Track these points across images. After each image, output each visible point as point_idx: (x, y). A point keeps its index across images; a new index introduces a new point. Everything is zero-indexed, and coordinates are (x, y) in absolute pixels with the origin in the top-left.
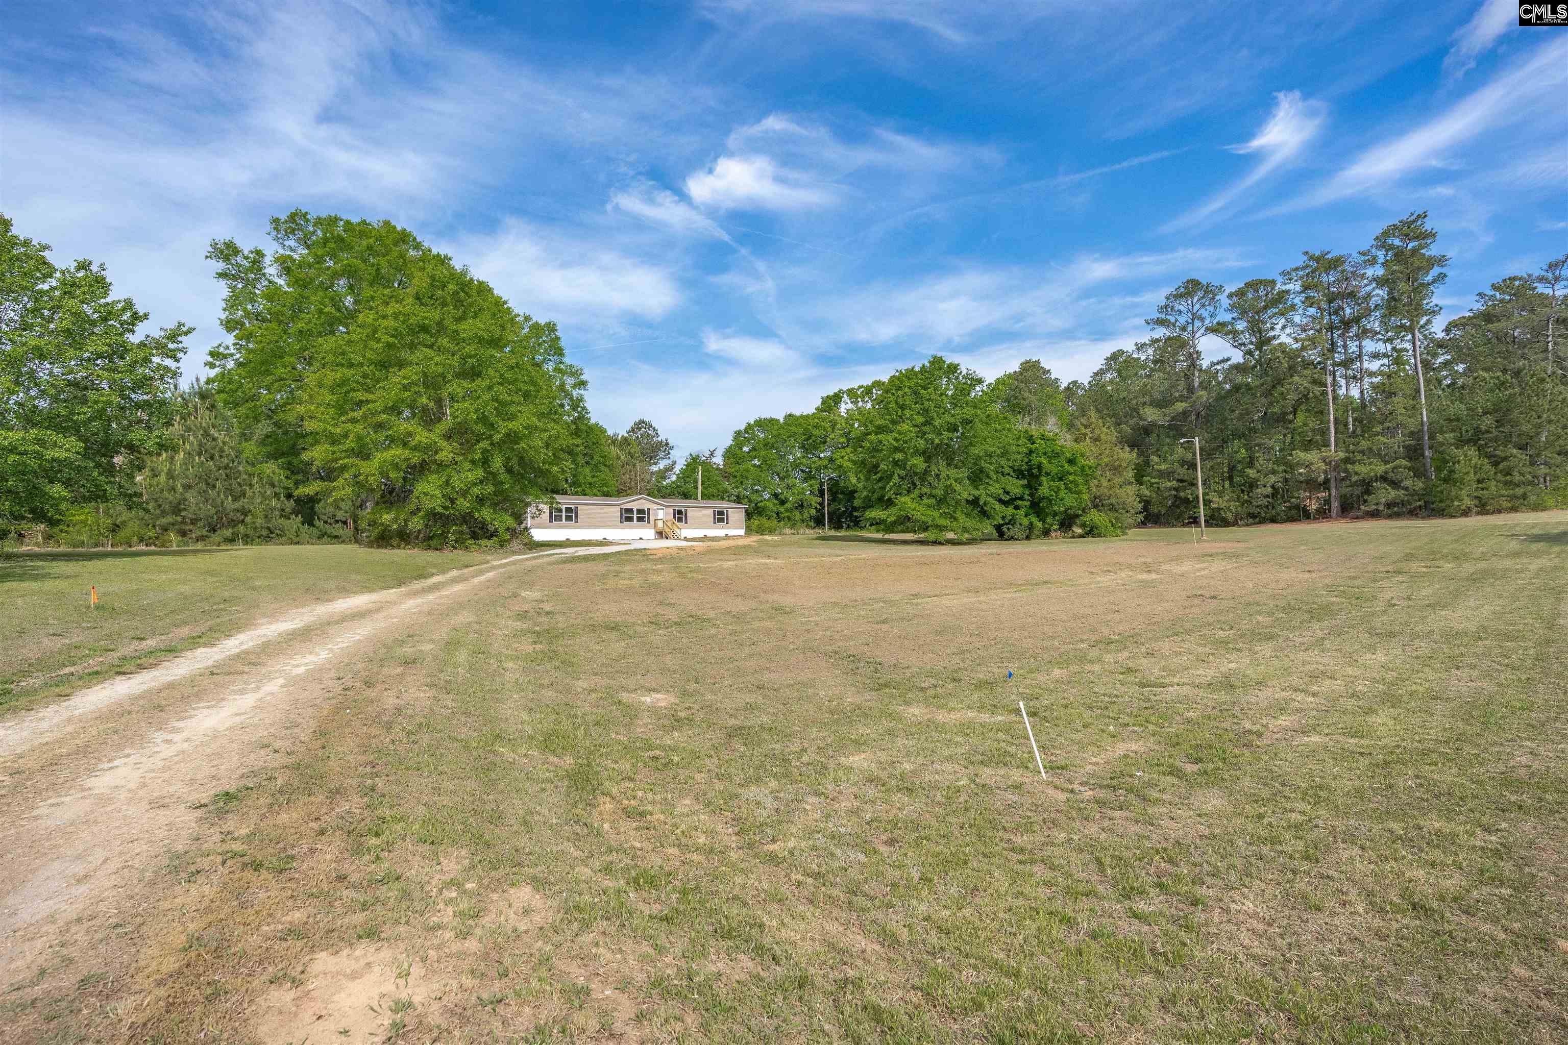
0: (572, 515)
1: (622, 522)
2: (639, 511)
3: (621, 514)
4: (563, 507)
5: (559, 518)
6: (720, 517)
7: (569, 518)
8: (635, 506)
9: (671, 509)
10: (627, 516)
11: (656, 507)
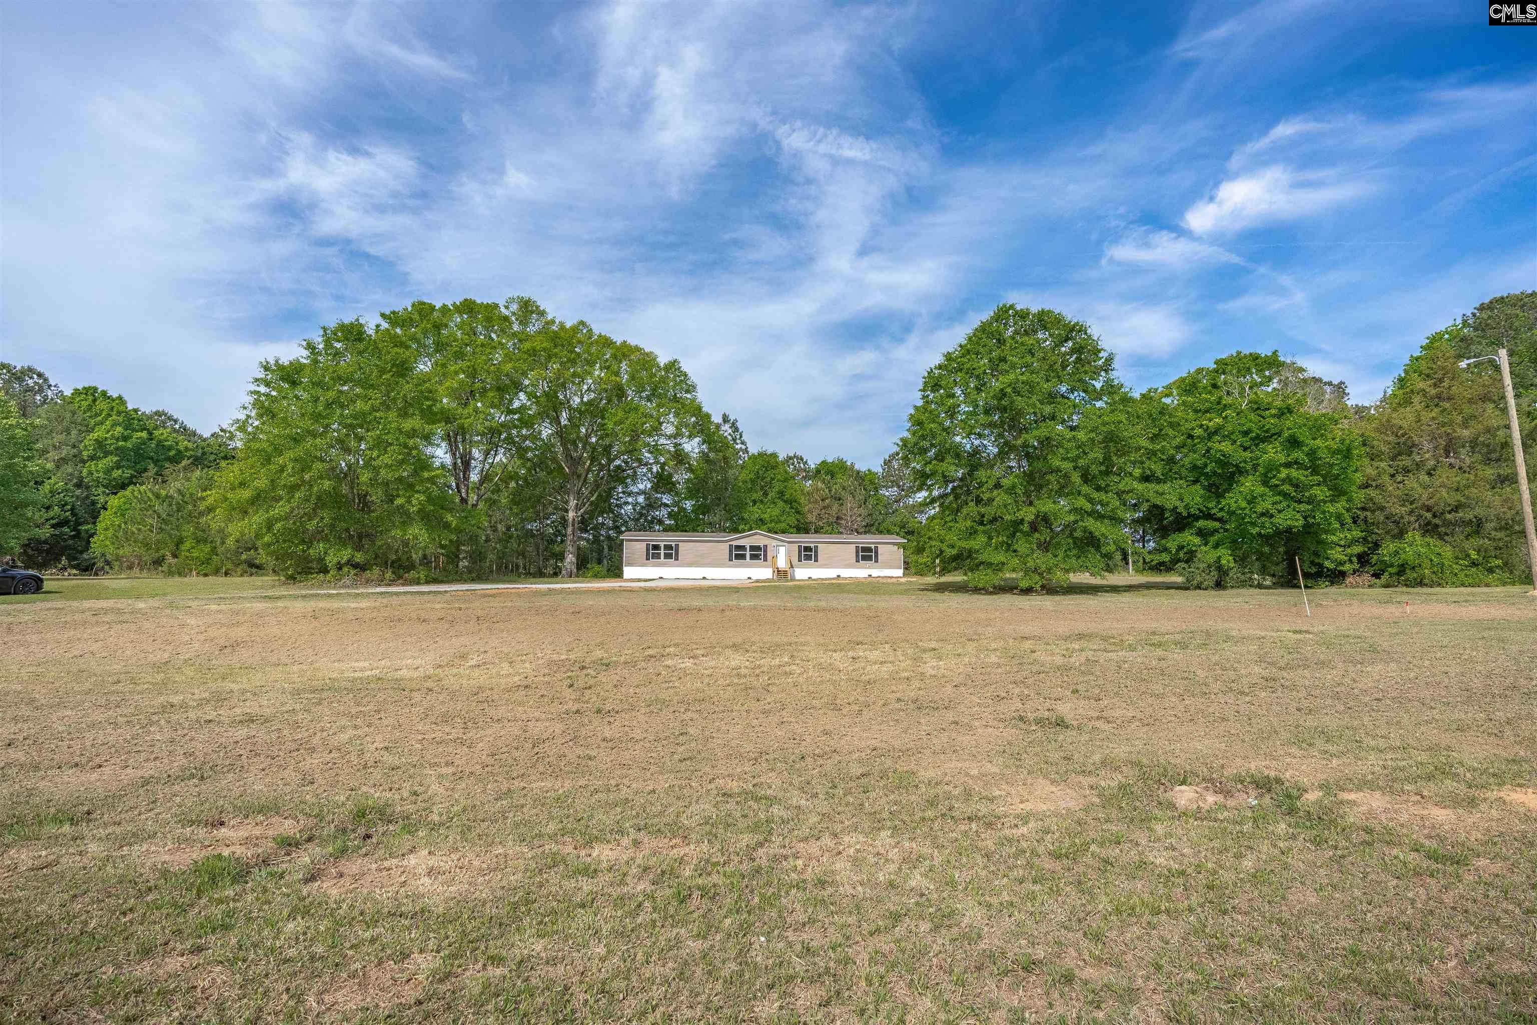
0: (672, 553)
1: (731, 560)
2: (753, 548)
3: (731, 551)
4: (662, 544)
5: (657, 556)
6: (866, 555)
7: (668, 556)
8: (746, 542)
9: (797, 545)
10: (738, 554)
11: (775, 543)
